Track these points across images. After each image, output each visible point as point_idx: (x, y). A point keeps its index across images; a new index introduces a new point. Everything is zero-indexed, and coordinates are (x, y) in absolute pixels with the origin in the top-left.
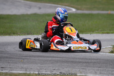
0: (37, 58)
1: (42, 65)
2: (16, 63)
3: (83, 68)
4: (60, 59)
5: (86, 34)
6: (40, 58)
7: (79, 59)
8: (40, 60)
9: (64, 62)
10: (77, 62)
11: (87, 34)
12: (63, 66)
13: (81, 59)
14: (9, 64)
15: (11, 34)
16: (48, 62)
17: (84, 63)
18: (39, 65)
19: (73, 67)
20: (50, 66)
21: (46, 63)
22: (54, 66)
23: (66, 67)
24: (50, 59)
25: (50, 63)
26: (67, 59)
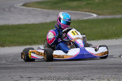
0: (64, 66)
1: (70, 73)
2: (43, 72)
3: (114, 73)
4: (88, 66)
5: (111, 39)
6: (68, 66)
7: (109, 65)
8: (68, 68)
9: (93, 68)
10: (107, 68)
11: (113, 40)
12: (94, 72)
13: (111, 65)
14: (36, 74)
15: (32, 44)
16: (76, 69)
17: (114, 68)
18: (68, 73)
19: (104, 73)
20: (79, 73)
21: (74, 71)
22: (83, 73)
23: (96, 73)
24: (78, 66)
25: (79, 70)
26: (96, 65)
